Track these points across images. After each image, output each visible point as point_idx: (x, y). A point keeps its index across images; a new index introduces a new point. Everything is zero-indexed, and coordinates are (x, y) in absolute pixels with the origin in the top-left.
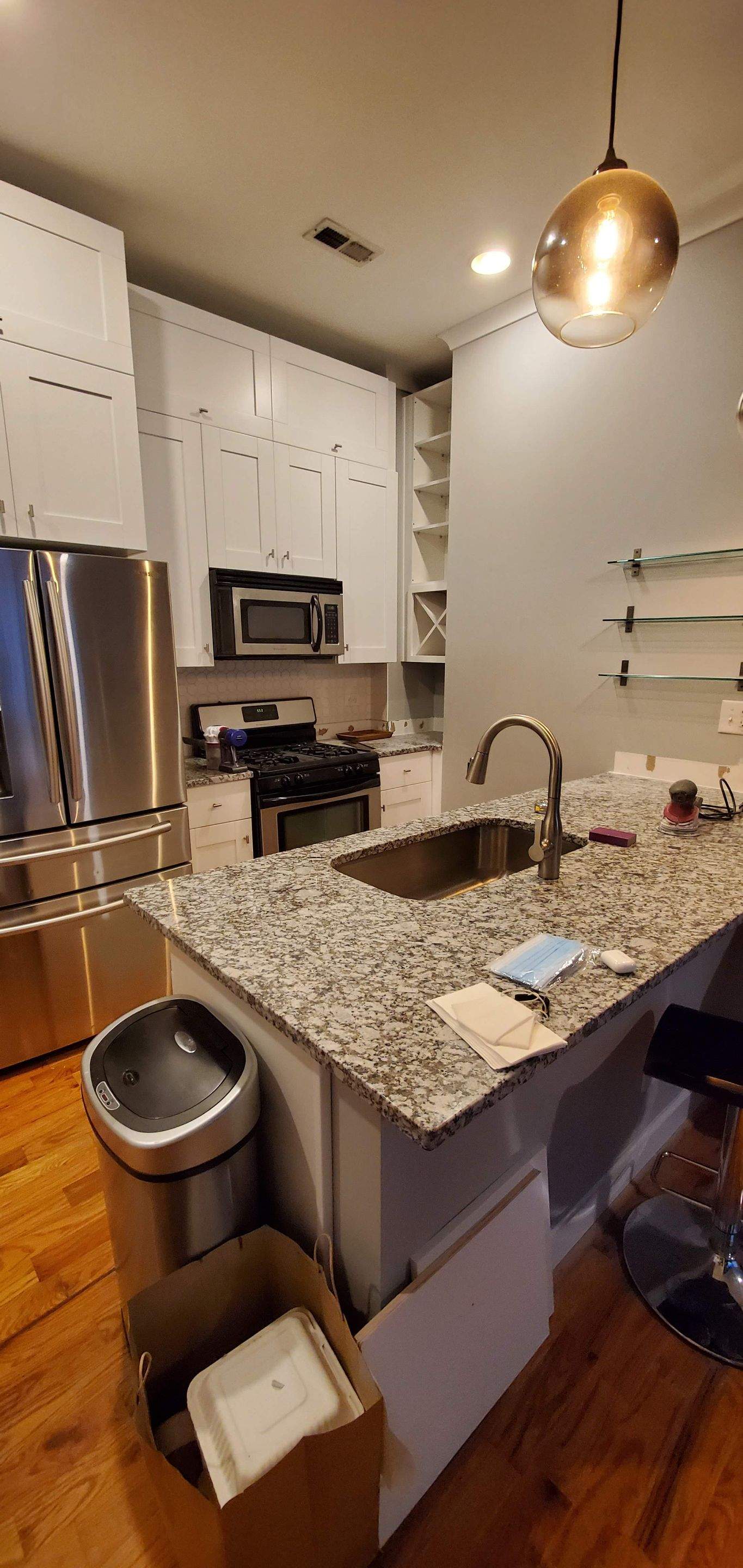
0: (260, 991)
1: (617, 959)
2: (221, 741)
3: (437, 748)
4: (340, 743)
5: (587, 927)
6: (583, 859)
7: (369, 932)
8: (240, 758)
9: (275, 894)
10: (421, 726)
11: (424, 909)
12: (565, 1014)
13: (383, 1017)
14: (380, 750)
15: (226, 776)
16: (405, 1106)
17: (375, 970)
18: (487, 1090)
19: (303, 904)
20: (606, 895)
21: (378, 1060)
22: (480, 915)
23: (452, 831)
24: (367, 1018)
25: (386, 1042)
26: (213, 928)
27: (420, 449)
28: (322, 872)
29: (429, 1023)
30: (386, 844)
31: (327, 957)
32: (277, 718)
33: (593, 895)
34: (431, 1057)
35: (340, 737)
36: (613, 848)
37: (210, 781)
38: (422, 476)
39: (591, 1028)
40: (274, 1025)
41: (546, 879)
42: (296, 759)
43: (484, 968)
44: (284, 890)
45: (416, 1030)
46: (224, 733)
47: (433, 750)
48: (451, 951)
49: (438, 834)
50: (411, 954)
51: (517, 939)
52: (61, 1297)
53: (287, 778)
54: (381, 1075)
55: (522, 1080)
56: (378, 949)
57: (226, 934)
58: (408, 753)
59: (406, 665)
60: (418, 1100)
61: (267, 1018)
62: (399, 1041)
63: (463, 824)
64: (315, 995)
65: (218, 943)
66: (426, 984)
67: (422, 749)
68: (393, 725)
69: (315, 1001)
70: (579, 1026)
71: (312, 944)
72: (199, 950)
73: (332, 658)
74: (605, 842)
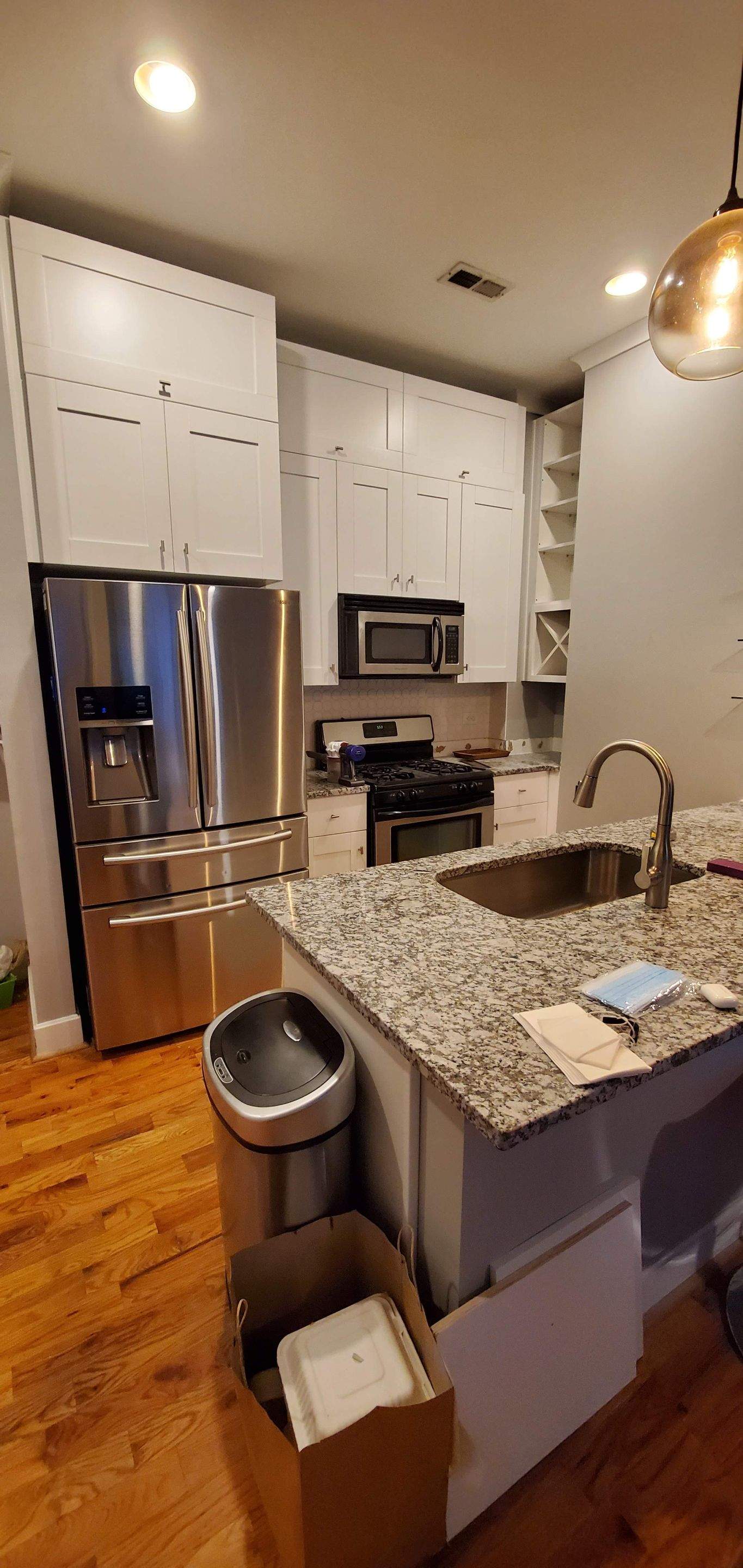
0: (358, 989)
1: (719, 993)
2: (342, 757)
3: (554, 769)
4: (456, 761)
5: (691, 959)
6: (697, 890)
7: (466, 944)
8: (358, 772)
9: (380, 903)
10: (540, 746)
11: (522, 927)
12: (654, 1041)
13: (470, 1024)
14: (495, 769)
15: (344, 789)
16: (482, 1106)
17: (468, 980)
18: (564, 1103)
19: (405, 914)
20: (716, 928)
21: (461, 1063)
22: (577, 938)
23: (560, 853)
24: (455, 1024)
25: (470, 1047)
26: (322, 929)
27: (548, 469)
28: (427, 885)
29: (514, 1035)
30: (491, 862)
31: (423, 964)
32: (396, 734)
33: (703, 927)
34: (512, 1066)
35: (456, 755)
36: (733, 881)
37: (329, 793)
38: (550, 496)
39: (681, 1058)
40: (369, 1021)
41: (653, 908)
42: (412, 775)
43: (576, 989)
44: (389, 900)
45: (500, 1040)
46: (344, 749)
47: (550, 770)
48: (544, 969)
49: (545, 856)
50: (504, 969)
51: (613, 965)
52: (176, 1250)
53: (402, 794)
54: (463, 1076)
55: (601, 1099)
56: (473, 962)
57: (333, 935)
58: (523, 773)
59: (526, 684)
60: (495, 1103)
61: (363, 1014)
62: (484, 1048)
63: (572, 846)
64: (409, 998)
65: (325, 943)
66: (515, 998)
67: (539, 769)
68: (510, 745)
69: (408, 1003)
70: (667, 1054)
71: (410, 951)
72: (307, 948)
73: (451, 677)
74: (724, 874)
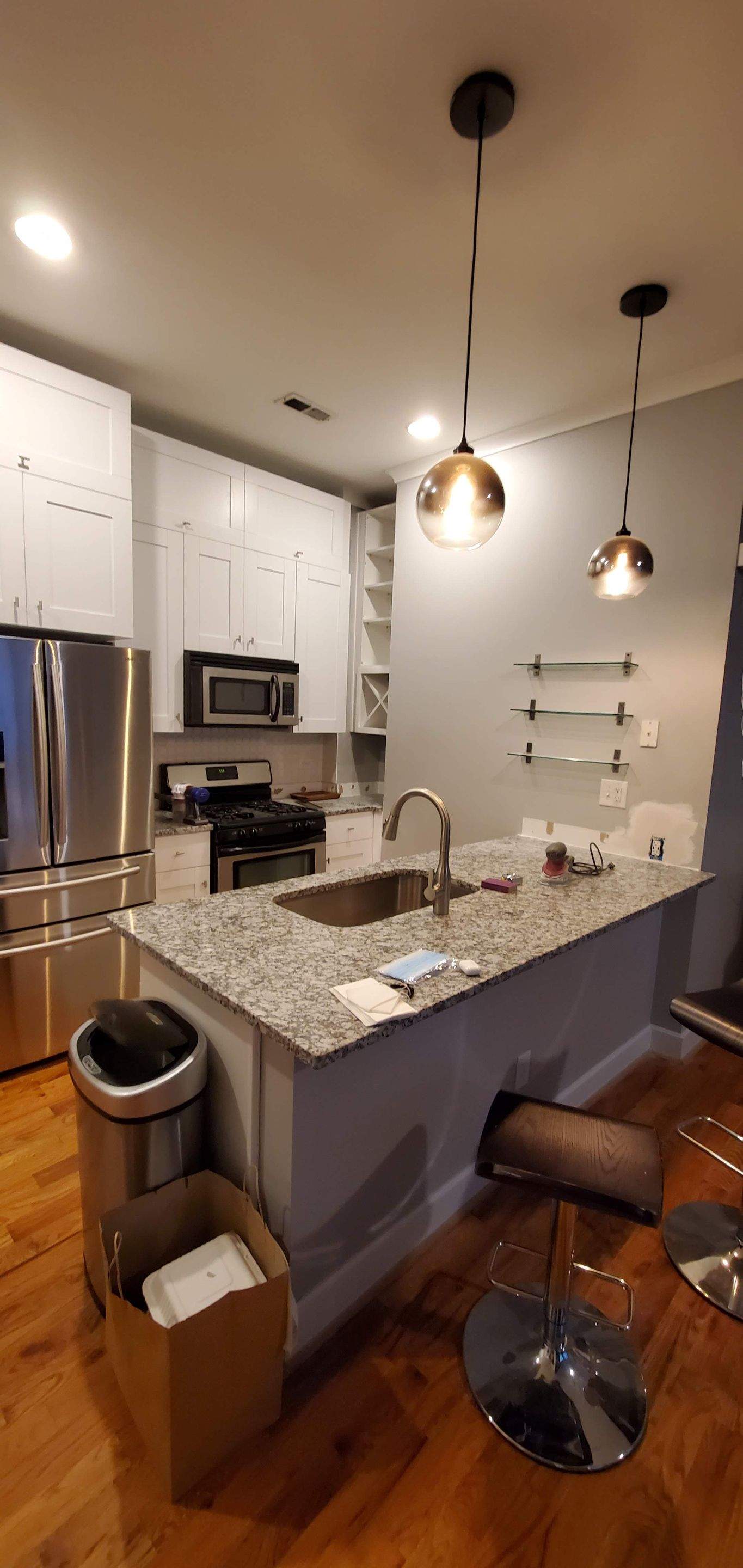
0: (212, 982)
1: (469, 965)
2: (186, 798)
3: (376, 809)
4: (292, 802)
5: (458, 947)
6: (472, 901)
7: (295, 947)
8: (202, 812)
9: (227, 920)
10: (367, 789)
11: (340, 933)
12: (423, 997)
13: (298, 998)
14: (326, 810)
15: (189, 828)
16: (304, 1044)
17: (297, 970)
18: (359, 1037)
19: (248, 927)
20: (479, 926)
21: (290, 1021)
22: (381, 938)
23: (375, 878)
24: (286, 998)
25: (297, 1011)
26: (178, 941)
27: (370, 555)
28: (265, 905)
29: (329, 1002)
30: (319, 887)
31: (263, 962)
32: (237, 778)
33: (470, 926)
34: (326, 1019)
35: (293, 797)
36: (498, 894)
37: (175, 831)
38: (371, 578)
40: (221, 1003)
41: (439, 915)
42: (252, 815)
43: (375, 970)
44: (235, 918)
45: (319, 1005)
46: (189, 791)
47: (373, 810)
48: (354, 960)
49: (363, 881)
50: (325, 961)
51: (403, 954)
53: (243, 832)
54: (291, 1028)
55: (385, 1034)
56: (301, 958)
57: (188, 946)
58: (351, 813)
59: (354, 735)
60: (313, 1041)
61: (216, 999)
62: (307, 1011)
63: (385, 873)
64: (251, 984)
65: (182, 951)
66: (332, 979)
67: (365, 810)
68: (341, 788)
69: (251, 988)
70: (431, 1004)
71: (252, 953)
72: (167, 956)
73: (287, 728)
74: (492, 889)
